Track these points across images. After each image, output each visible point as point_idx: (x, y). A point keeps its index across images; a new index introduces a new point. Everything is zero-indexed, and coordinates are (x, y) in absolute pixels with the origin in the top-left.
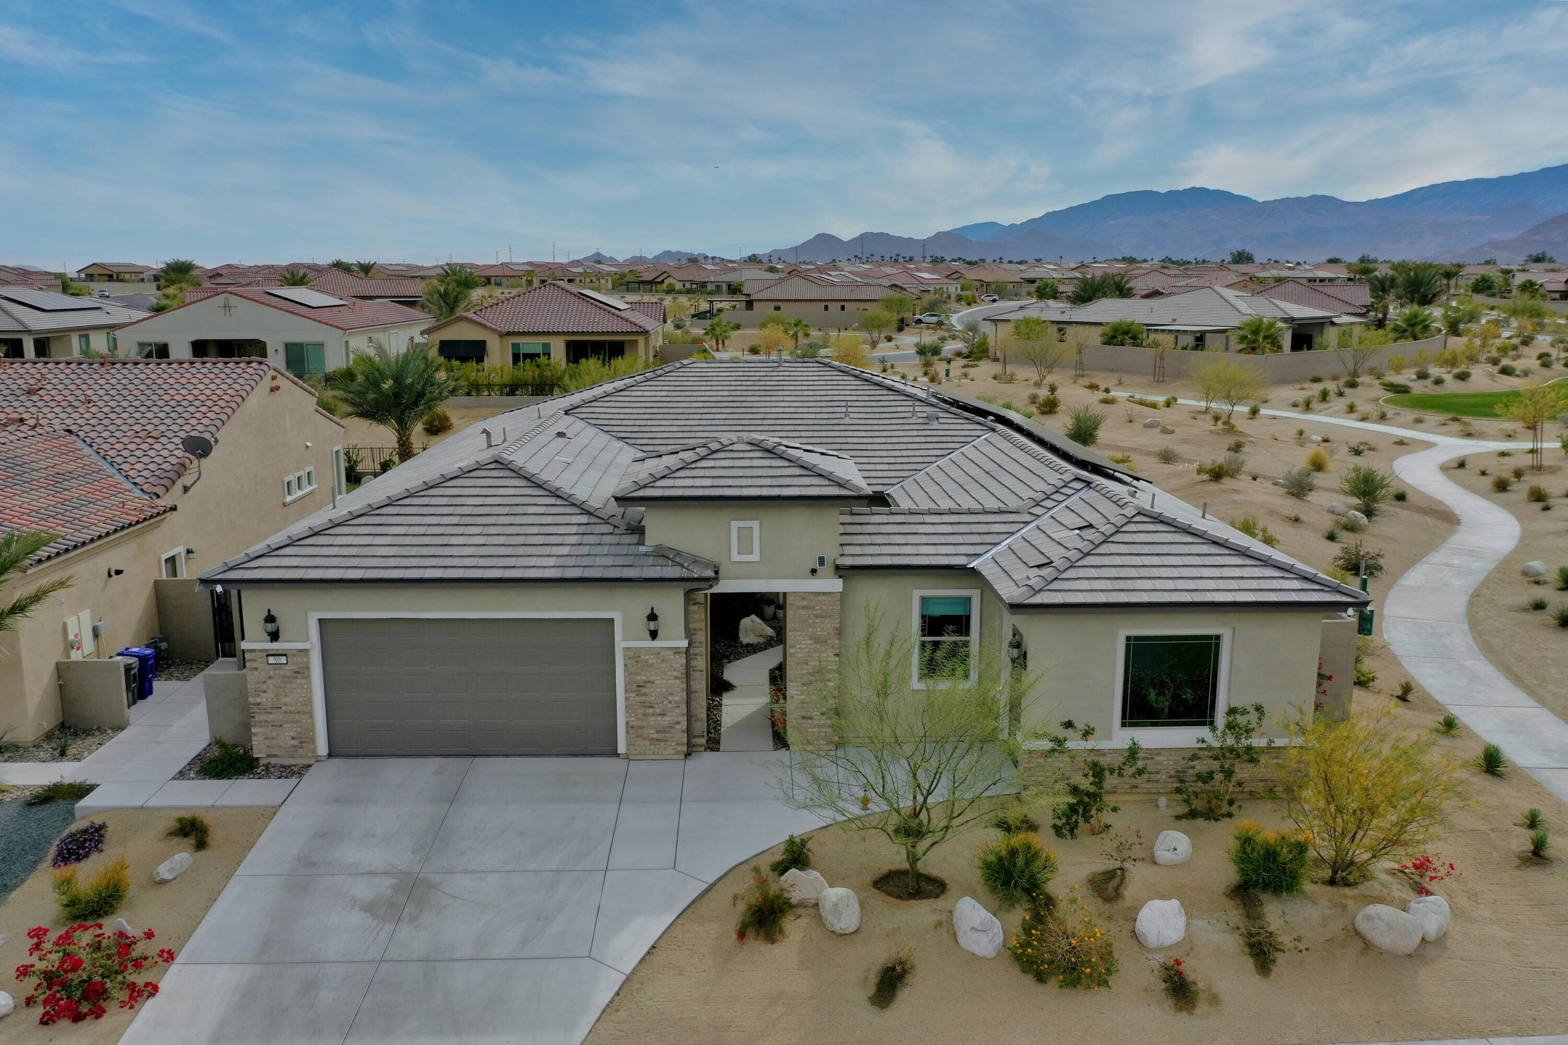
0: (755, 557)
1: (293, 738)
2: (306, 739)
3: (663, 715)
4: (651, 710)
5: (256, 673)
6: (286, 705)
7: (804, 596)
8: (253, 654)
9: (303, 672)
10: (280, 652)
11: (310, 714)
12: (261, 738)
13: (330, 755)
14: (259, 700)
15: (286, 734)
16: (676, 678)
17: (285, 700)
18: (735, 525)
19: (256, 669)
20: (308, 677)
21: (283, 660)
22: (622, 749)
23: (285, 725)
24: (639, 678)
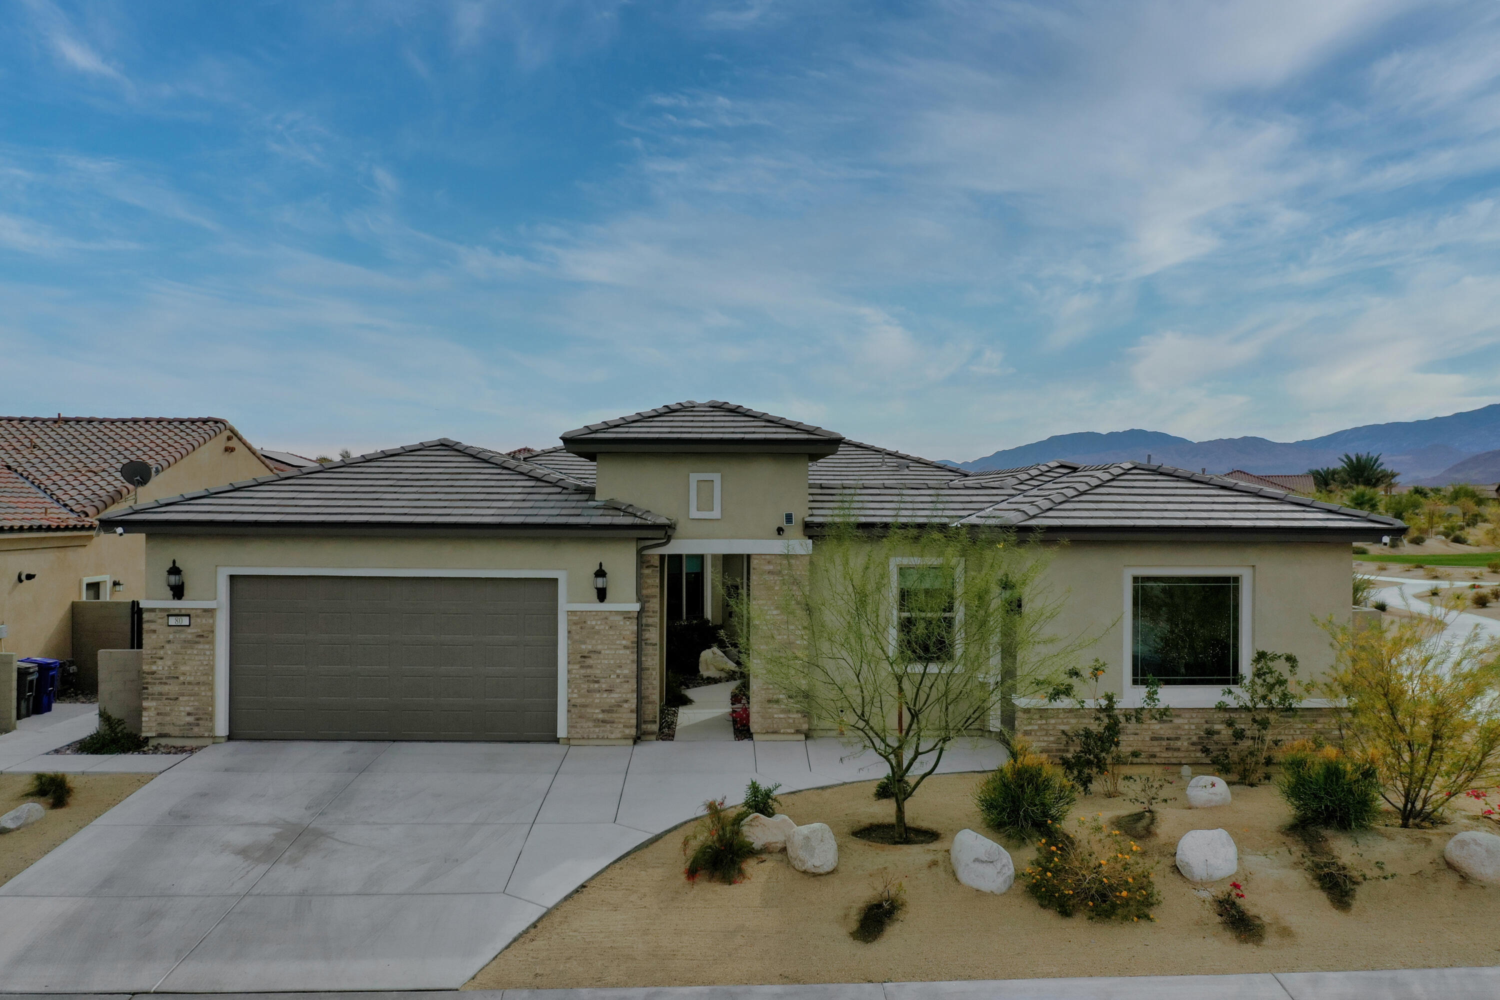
0: (716, 514)
1: (189, 714)
2: (204, 715)
3: (609, 691)
4: (596, 686)
5: (154, 636)
6: (184, 674)
7: (769, 558)
8: (153, 614)
9: (206, 636)
10: (183, 612)
11: (211, 686)
12: (152, 713)
13: (230, 738)
14: (154, 668)
15: (182, 709)
16: (626, 647)
17: (183, 668)
18: (694, 478)
19: (154, 631)
20: (212, 642)
21: (185, 621)
22: (562, 732)
23: (181, 698)
24: (583, 647)
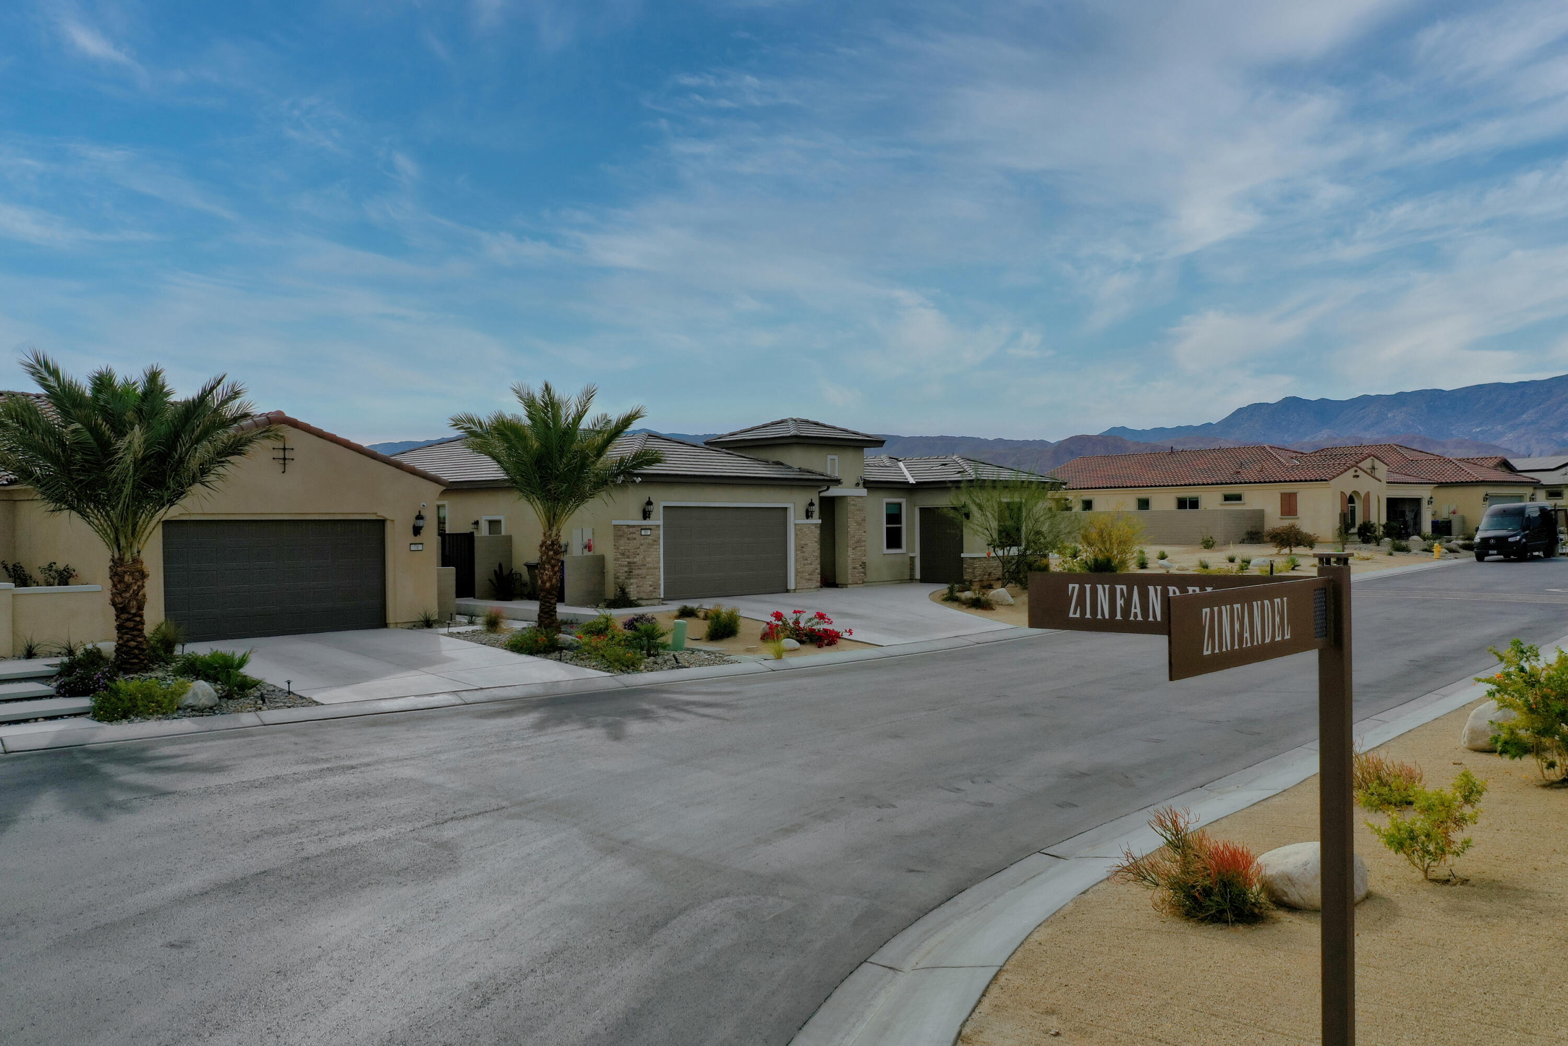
1: (651, 586)
2: (656, 587)
3: (811, 564)
4: (806, 562)
5: (635, 542)
6: (648, 563)
7: (854, 498)
8: (634, 529)
9: (656, 541)
10: (647, 527)
12: (635, 586)
13: (664, 599)
14: (635, 560)
15: (648, 583)
16: (816, 542)
17: (648, 560)
18: (830, 457)
19: (635, 539)
20: (658, 545)
21: (649, 532)
22: (791, 587)
23: (647, 577)
24: (802, 542)
